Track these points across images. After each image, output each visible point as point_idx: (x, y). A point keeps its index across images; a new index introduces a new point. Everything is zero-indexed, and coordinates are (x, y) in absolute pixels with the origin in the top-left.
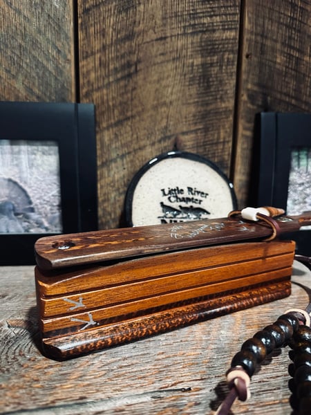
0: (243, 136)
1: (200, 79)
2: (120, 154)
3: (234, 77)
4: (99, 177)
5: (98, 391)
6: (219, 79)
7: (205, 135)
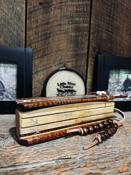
0: (90, 64)
1: (74, 41)
2: (42, 69)
3: (87, 41)
4: (33, 78)
5: (33, 159)
6: (81, 41)
7: (76, 63)
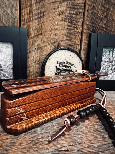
0: (84, 42)
1: (68, 20)
2: (37, 48)
3: (82, 19)
6: (76, 20)
7: (70, 42)
